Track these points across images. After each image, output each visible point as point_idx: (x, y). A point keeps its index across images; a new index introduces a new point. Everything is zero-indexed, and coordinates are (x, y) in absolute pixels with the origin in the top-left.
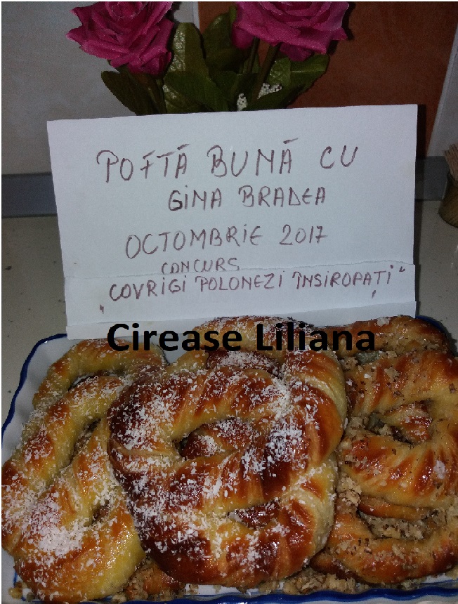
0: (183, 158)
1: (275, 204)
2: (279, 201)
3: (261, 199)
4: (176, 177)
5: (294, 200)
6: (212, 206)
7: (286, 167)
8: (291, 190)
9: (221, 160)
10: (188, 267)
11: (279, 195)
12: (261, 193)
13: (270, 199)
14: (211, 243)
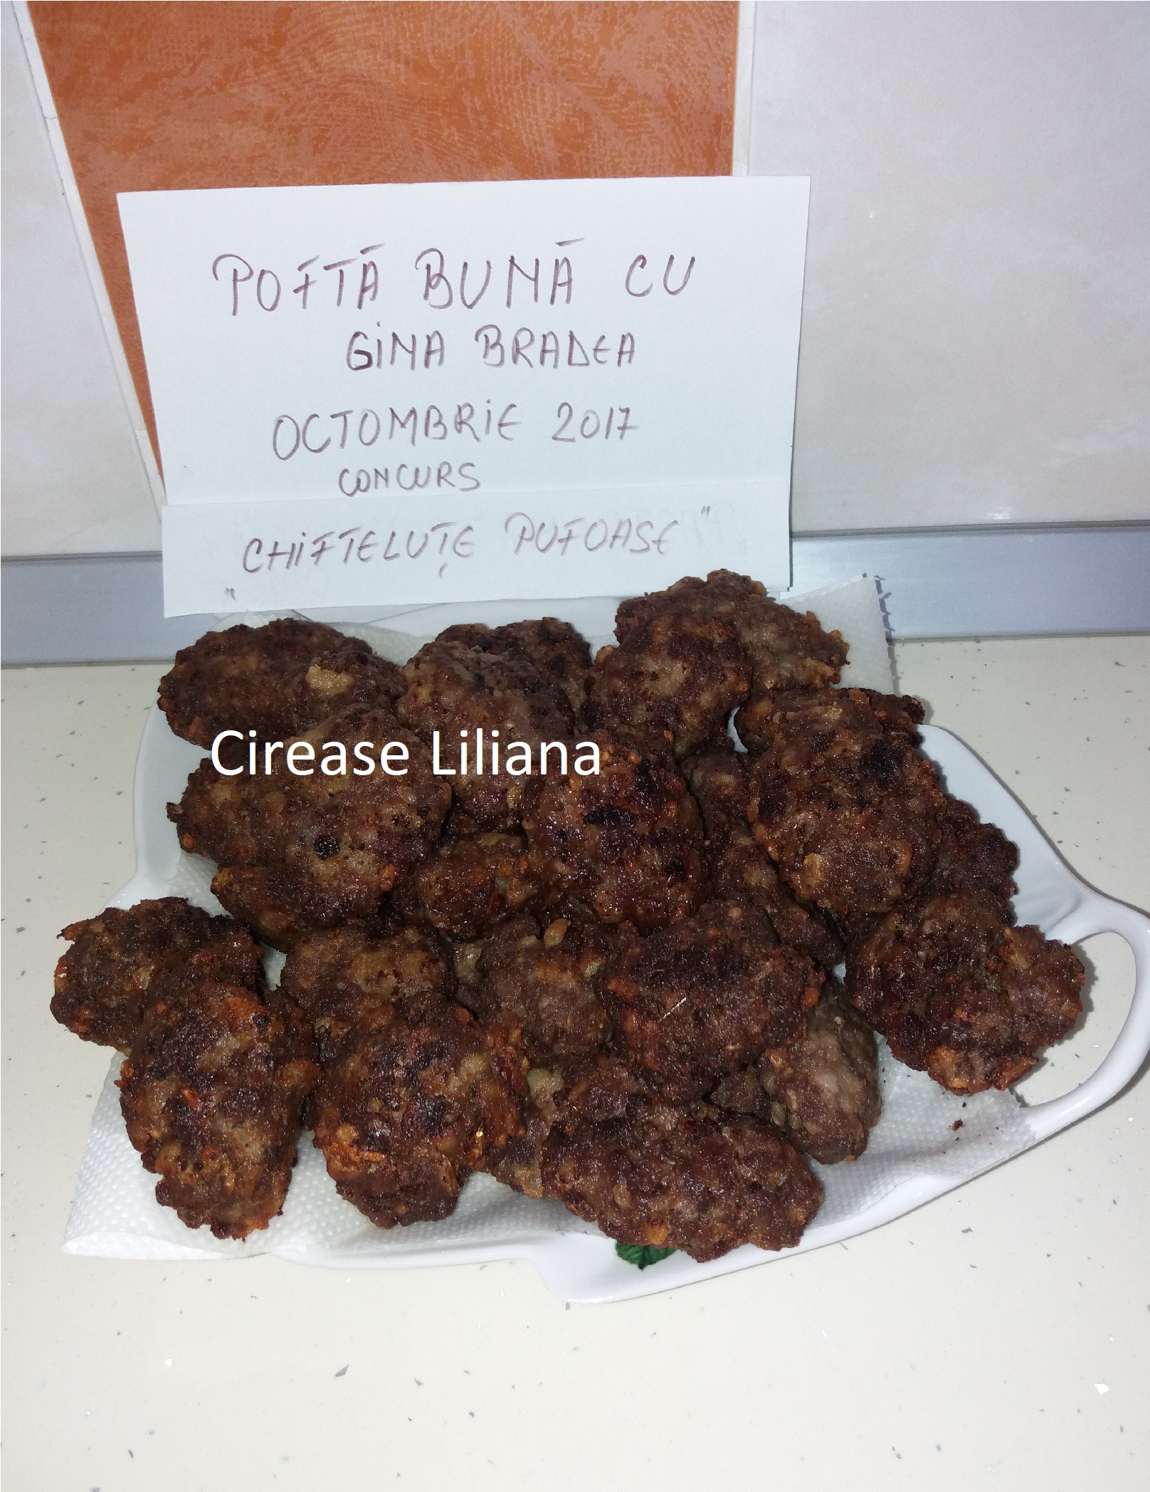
0: (371, 271)
1: (542, 362)
2: (549, 358)
3: (517, 351)
4: (360, 306)
5: (578, 357)
6: (427, 364)
7: (562, 292)
8: (572, 337)
9: (440, 275)
10: (386, 480)
11: (550, 344)
12: (516, 341)
13: (533, 352)
14: (426, 434)
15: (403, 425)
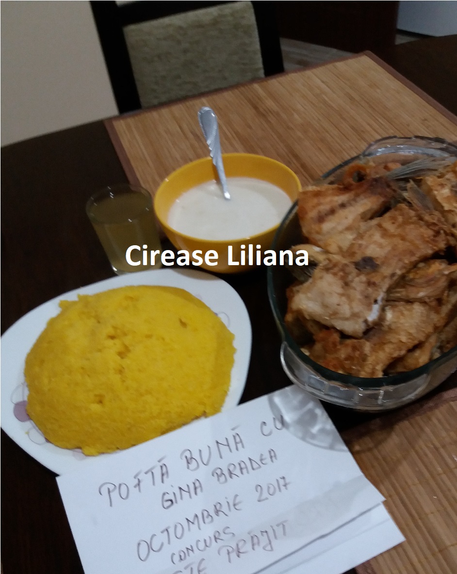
0: (164, 468)
1: (242, 473)
2: (244, 471)
3: (231, 473)
4: (163, 482)
5: (255, 466)
6: (196, 493)
7: (239, 445)
8: (250, 459)
9: (192, 458)
11: (243, 465)
12: (229, 470)
13: (237, 472)
14: (204, 523)
15: (193, 523)
